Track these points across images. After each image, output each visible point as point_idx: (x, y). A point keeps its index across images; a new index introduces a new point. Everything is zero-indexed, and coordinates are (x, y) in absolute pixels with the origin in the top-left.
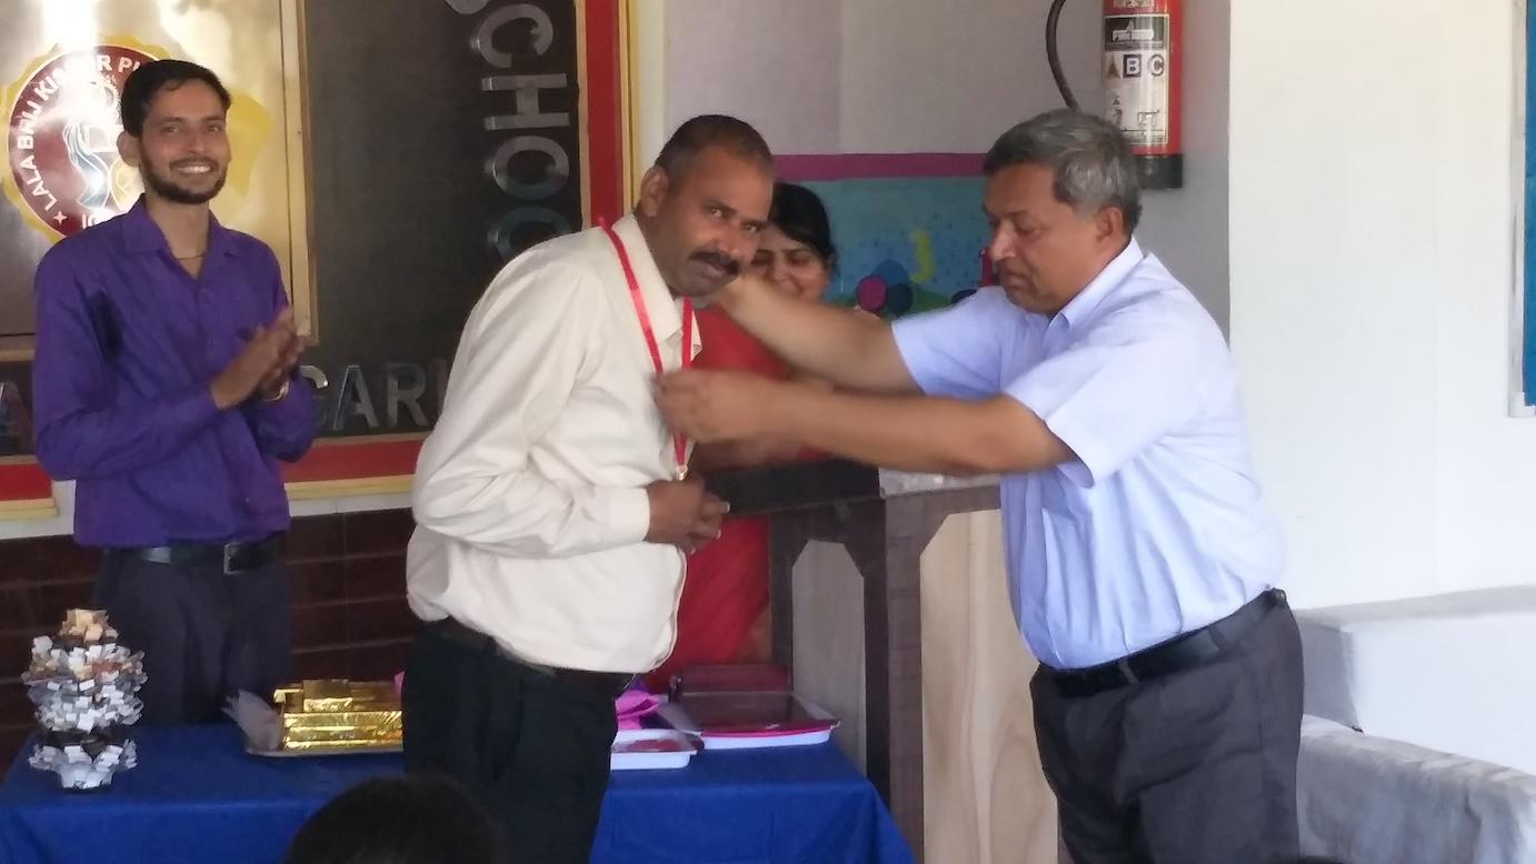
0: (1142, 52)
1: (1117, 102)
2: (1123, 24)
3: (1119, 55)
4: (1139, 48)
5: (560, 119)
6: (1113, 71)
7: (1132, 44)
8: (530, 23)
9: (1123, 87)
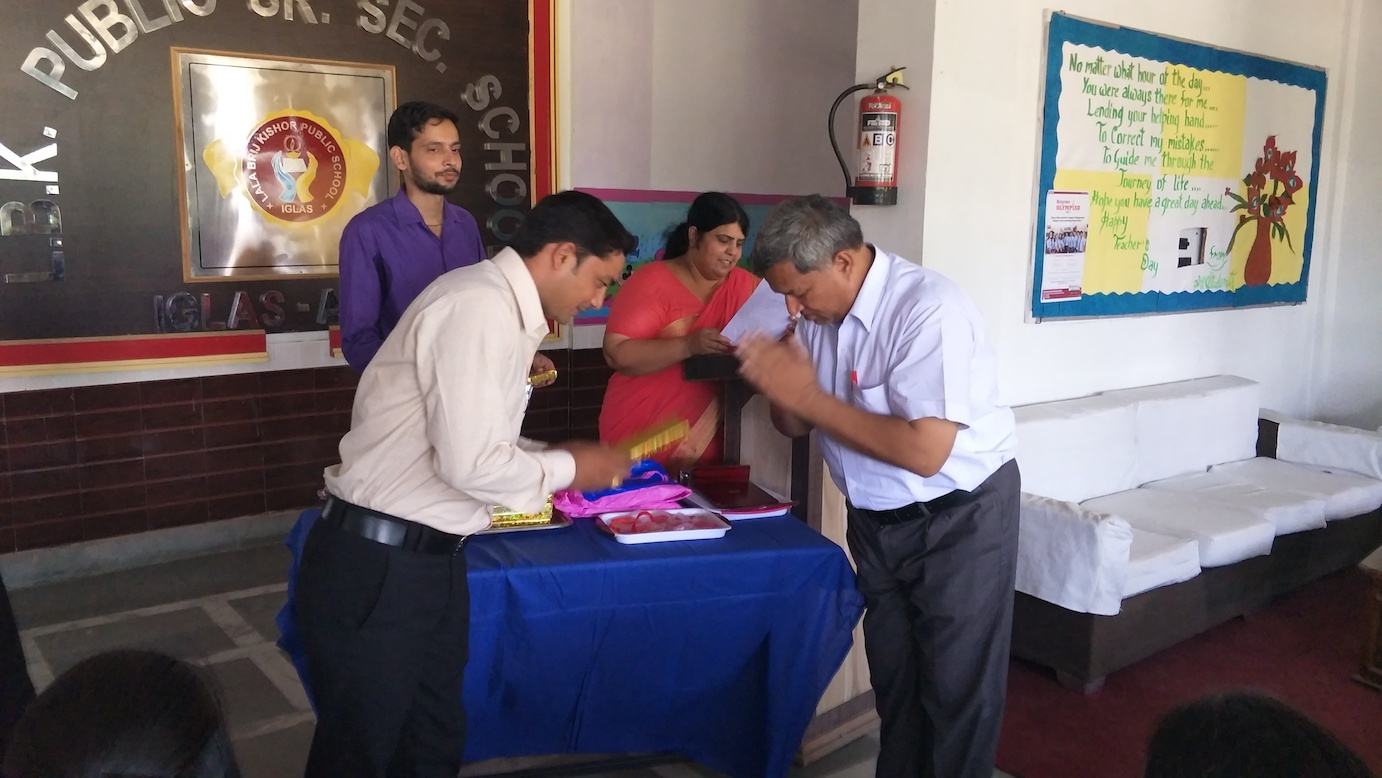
0: (882, 132)
1: (868, 159)
2: (874, 117)
3: (870, 134)
4: (881, 130)
5: (522, 166)
6: (867, 142)
7: (877, 128)
8: (509, 117)
9: (872, 151)
